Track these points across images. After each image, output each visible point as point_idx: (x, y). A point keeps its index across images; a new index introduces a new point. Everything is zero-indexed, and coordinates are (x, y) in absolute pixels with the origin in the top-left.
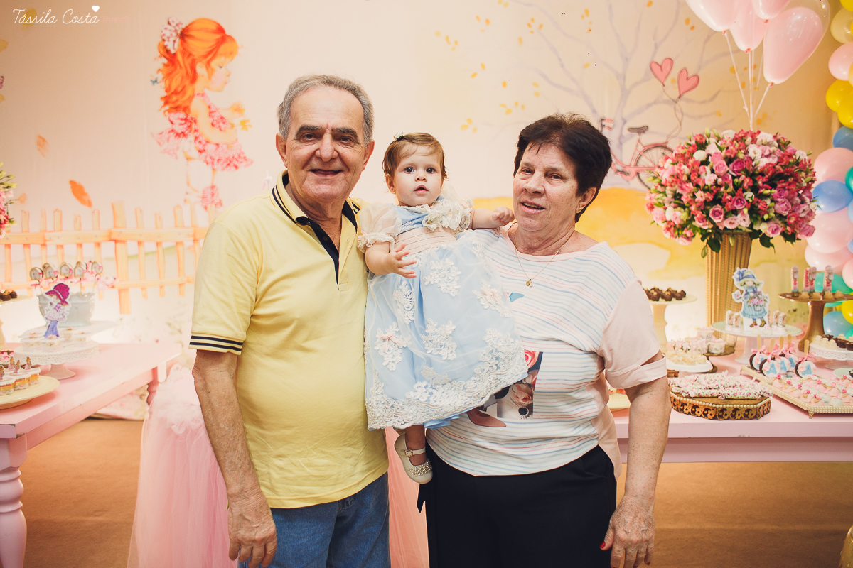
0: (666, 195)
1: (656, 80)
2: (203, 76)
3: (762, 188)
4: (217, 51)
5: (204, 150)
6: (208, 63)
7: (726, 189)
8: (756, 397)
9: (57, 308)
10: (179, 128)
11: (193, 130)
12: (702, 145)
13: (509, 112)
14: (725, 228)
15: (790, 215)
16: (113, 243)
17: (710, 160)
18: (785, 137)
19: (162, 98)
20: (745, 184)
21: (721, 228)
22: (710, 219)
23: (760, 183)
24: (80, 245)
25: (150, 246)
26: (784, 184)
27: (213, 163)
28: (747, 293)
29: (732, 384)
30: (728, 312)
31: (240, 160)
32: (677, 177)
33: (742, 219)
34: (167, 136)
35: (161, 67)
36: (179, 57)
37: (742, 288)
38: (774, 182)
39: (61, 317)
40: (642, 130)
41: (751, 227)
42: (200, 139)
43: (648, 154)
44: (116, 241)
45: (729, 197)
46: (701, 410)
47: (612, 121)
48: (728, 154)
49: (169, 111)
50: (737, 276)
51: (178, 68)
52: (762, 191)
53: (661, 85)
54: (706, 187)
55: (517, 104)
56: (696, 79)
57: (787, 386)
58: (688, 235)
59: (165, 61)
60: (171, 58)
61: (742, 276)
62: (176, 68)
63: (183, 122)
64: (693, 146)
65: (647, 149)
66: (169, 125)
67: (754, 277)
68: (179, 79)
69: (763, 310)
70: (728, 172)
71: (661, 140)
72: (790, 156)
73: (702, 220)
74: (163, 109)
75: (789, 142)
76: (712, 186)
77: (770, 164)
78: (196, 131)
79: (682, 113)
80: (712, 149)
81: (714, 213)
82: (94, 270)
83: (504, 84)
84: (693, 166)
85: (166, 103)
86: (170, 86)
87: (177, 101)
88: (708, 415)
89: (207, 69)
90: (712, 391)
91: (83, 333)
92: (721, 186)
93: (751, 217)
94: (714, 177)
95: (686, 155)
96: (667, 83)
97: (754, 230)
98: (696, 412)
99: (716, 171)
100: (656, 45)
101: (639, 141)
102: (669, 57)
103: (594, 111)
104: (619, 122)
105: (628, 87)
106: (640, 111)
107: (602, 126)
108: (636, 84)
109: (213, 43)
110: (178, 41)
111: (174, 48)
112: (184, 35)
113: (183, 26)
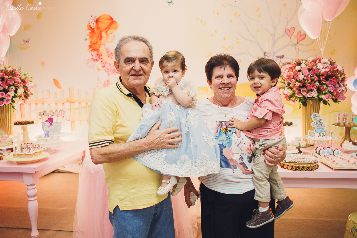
0: (285, 84)
1: (288, 36)
2: (104, 37)
3: (322, 81)
4: (110, 27)
5: (105, 66)
6: (107, 32)
7: (308, 81)
8: (312, 163)
9: (49, 127)
10: (95, 57)
11: (100, 59)
12: (299, 64)
13: (226, 50)
14: (308, 97)
15: (334, 92)
16: (69, 103)
17: (302, 70)
18: (333, 60)
19: (89, 46)
20: (315, 80)
21: (306, 97)
22: (301, 93)
23: (321, 79)
24: (57, 104)
25: (83, 104)
26: (331, 79)
27: (108, 71)
28: (317, 123)
29: (303, 158)
30: (309, 131)
32: (289, 77)
33: (314, 93)
34: (90, 61)
35: (88, 33)
36: (95, 30)
37: (315, 121)
38: (328, 78)
39: (50, 130)
40: (282, 57)
41: (318, 96)
42: (103, 62)
43: (284, 67)
44: (70, 102)
45: (308, 85)
46: (290, 167)
47: (269, 53)
48: (309, 67)
49: (91, 51)
50: (313, 116)
51: (95, 34)
52: (322, 82)
53: (290, 38)
54: (300, 81)
55: (230, 47)
56: (304, 35)
57: (327, 159)
58: (293, 100)
59: (90, 31)
60: (92, 30)
61: (315, 116)
62: (94, 34)
63: (97, 55)
64: (296, 64)
65: (284, 65)
66: (91, 57)
67: (320, 117)
68: (95, 38)
69: (323, 130)
70: (309, 74)
71: (289, 61)
72: (334, 68)
73: (298, 94)
74: (89, 50)
75: (335, 62)
76: (302, 80)
77: (326, 71)
78: (101, 59)
79: (299, 50)
80: (303, 65)
81: (303, 91)
82: (62, 113)
83: (225, 39)
84: (295, 72)
85: (90, 48)
86: (92, 41)
87: (94, 47)
88: (293, 169)
89: (106, 34)
90: (295, 160)
91: (58, 136)
92: (306, 80)
93: (318, 92)
94: (303, 76)
95: (293, 68)
96: (292, 37)
97: (320, 98)
98: (288, 168)
99: (304, 74)
100: (287, 22)
101: (280, 61)
102: (293, 26)
103: (262, 49)
104: (272, 54)
105: (276, 39)
106: (281, 49)
107: (265, 55)
108: (279, 38)
109: (108, 24)
110: (95, 23)
111: (93, 26)
112: (97, 21)
113: (97, 17)
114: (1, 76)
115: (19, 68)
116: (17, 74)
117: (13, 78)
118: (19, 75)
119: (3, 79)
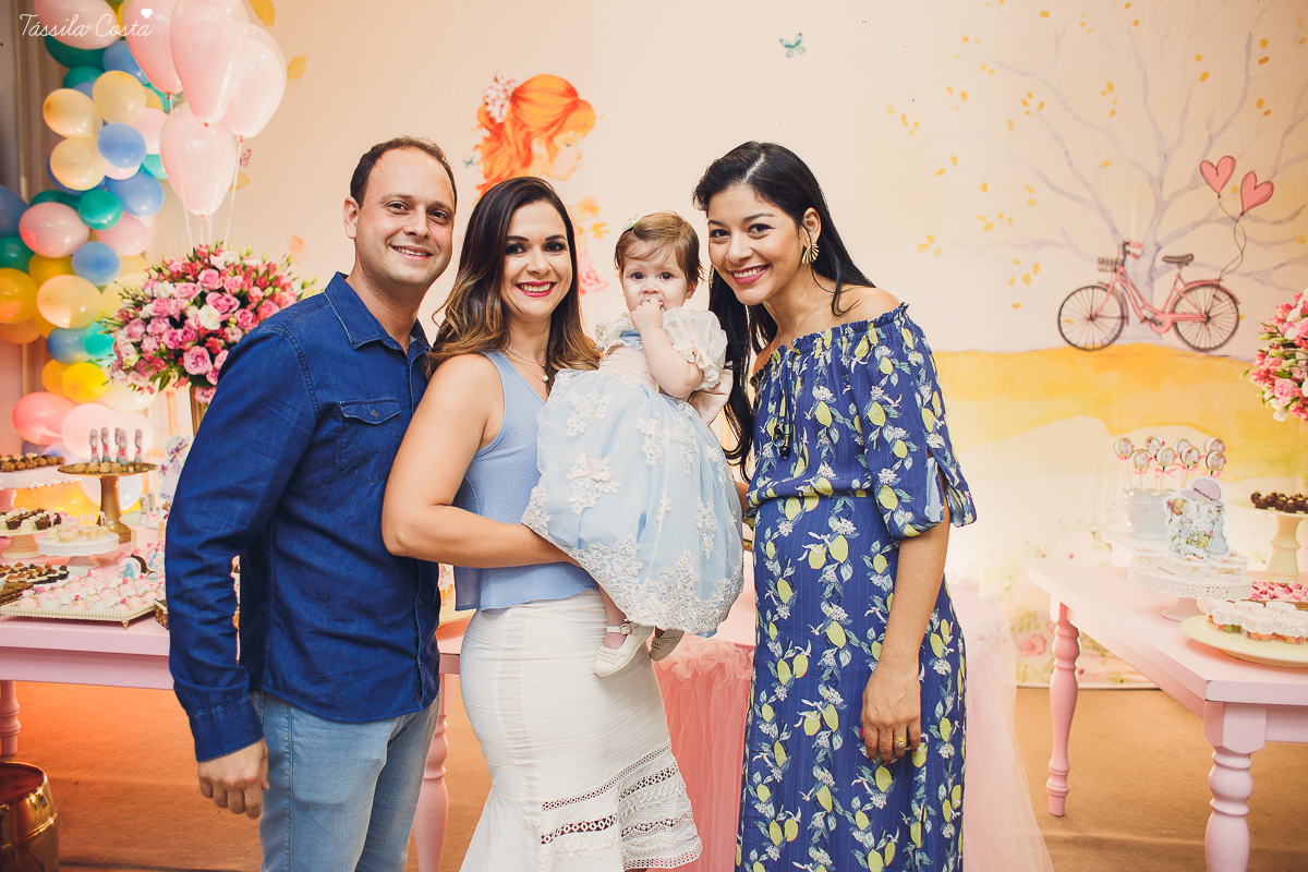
1: (1208, 188)
2: (541, 157)
4: (562, 125)
6: (550, 139)
13: (989, 227)
19: (478, 187)
31: (589, 281)
35: (480, 141)
36: (508, 129)
40: (1184, 261)
43: (1192, 296)
47: (1140, 246)
51: (505, 143)
53: (1216, 196)
55: (1001, 216)
56: (1268, 188)
59: (487, 134)
60: (496, 130)
62: (501, 146)
65: (1190, 289)
68: (507, 159)
71: (1212, 276)
79: (1245, 237)
83: (984, 187)
86: (491, 170)
89: (548, 147)
96: (1225, 192)
100: (1210, 136)
101: (1179, 276)
102: (1229, 153)
103: (1115, 231)
104: (1152, 249)
105: (1165, 197)
106: (1182, 233)
107: (1126, 253)
108: (1179, 193)
109: (558, 110)
110: (508, 105)
111: (501, 116)
112: (516, 98)
113: (517, 85)
114: (236, 290)
115: (285, 260)
116: (283, 281)
117: (277, 297)
118: (289, 284)
119: (244, 300)
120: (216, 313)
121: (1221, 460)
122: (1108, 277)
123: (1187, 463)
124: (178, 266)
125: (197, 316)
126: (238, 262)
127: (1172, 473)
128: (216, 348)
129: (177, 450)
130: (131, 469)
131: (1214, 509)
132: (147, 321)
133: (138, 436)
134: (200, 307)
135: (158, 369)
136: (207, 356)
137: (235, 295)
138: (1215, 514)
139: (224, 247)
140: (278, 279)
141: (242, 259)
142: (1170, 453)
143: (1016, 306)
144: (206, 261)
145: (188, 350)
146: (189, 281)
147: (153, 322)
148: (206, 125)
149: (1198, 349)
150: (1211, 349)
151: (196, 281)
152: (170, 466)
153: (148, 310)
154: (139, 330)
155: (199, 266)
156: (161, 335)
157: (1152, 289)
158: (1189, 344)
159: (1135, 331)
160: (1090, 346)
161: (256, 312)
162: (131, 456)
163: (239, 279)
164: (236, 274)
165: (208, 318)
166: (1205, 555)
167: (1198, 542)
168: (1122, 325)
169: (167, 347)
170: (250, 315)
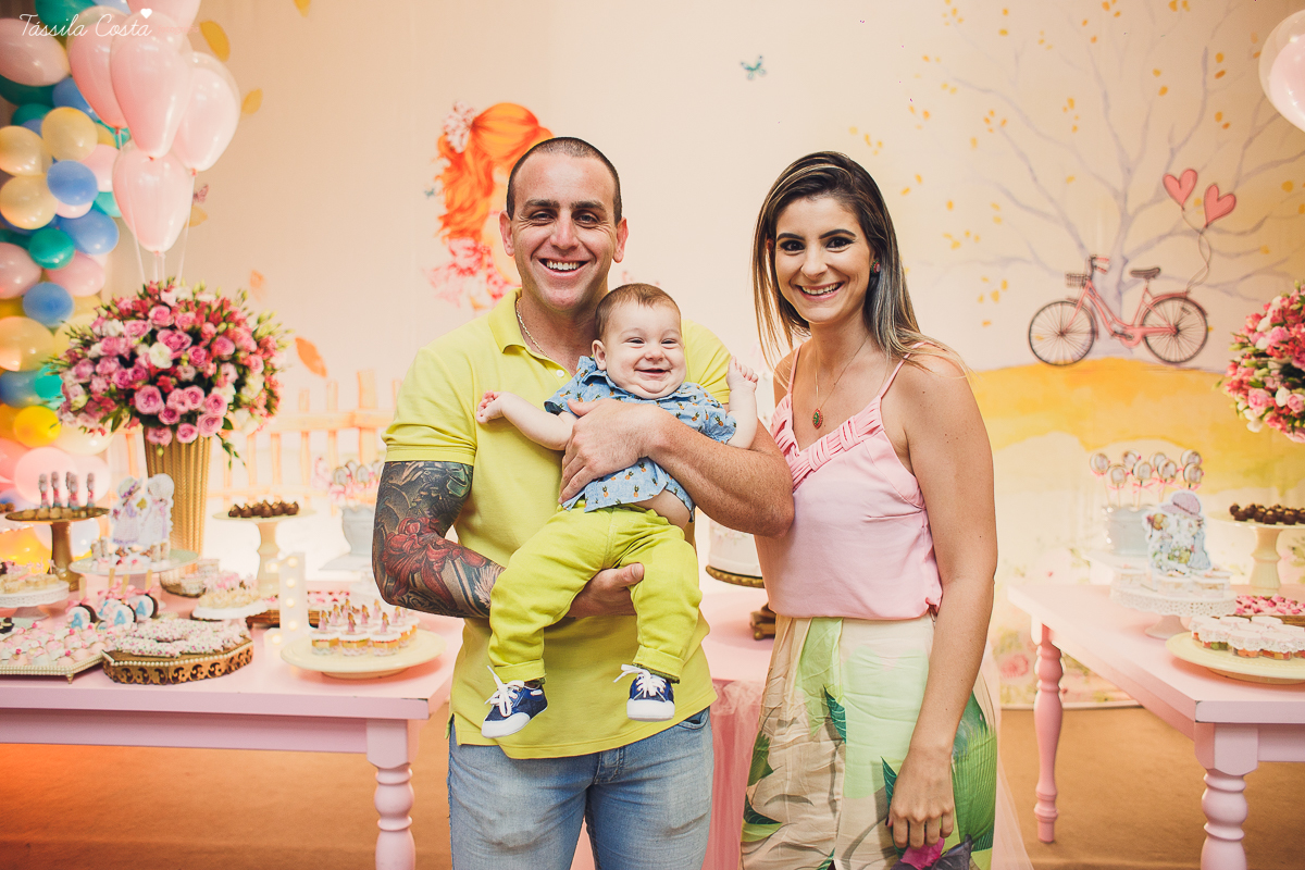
1: (1172, 201)
2: (502, 186)
5: (501, 295)
10: (464, 261)
11: (485, 266)
13: (956, 245)
16: (356, 431)
19: (441, 218)
24: (306, 434)
34: (446, 273)
35: (441, 171)
36: (469, 158)
40: (1151, 274)
42: (496, 278)
43: (1161, 309)
44: (360, 429)
47: (1107, 260)
49: (451, 236)
51: (466, 174)
53: (1180, 208)
55: (967, 234)
56: (1231, 199)
59: (446, 163)
60: (457, 160)
62: (462, 175)
63: (470, 253)
65: (1159, 301)
66: (449, 258)
68: (467, 190)
71: (1179, 288)
74: (441, 234)
78: (489, 266)
79: (1210, 249)
83: (950, 205)
85: (446, 224)
86: (453, 200)
87: (462, 222)
96: (1189, 204)
100: (1172, 150)
101: (1147, 290)
102: (1191, 167)
103: (1081, 246)
104: (1118, 262)
105: (1131, 209)
106: (1148, 246)
107: (1093, 267)
108: (1143, 207)
109: (520, 139)
110: (468, 134)
111: (461, 144)
112: (476, 126)
113: (477, 113)
114: (188, 326)
115: (239, 295)
116: (238, 317)
117: (231, 334)
118: (244, 320)
119: (196, 336)
120: (168, 351)
121: (1199, 473)
122: (1076, 292)
123: (1165, 477)
124: (127, 303)
125: (147, 355)
126: (190, 298)
127: (1151, 487)
128: (167, 386)
129: (130, 493)
130: (83, 514)
131: (1195, 524)
132: (96, 361)
133: (90, 480)
134: (150, 345)
135: (107, 410)
136: (159, 395)
137: (189, 332)
138: (1195, 528)
139: (176, 283)
140: (232, 315)
141: (194, 294)
142: (1147, 467)
143: (986, 323)
144: (157, 298)
145: (139, 390)
146: (139, 318)
147: (102, 361)
148: (151, 158)
149: (1169, 362)
150: (1182, 362)
151: (146, 318)
152: (122, 510)
153: (96, 349)
154: (88, 370)
155: (149, 302)
156: (110, 375)
157: (1120, 302)
158: (1160, 358)
159: (1106, 346)
160: (1061, 362)
161: (209, 348)
162: (83, 501)
163: (191, 315)
164: (187, 310)
165: (158, 356)
166: (1186, 570)
167: (1180, 558)
168: (1092, 341)
169: (117, 388)
170: (203, 352)
